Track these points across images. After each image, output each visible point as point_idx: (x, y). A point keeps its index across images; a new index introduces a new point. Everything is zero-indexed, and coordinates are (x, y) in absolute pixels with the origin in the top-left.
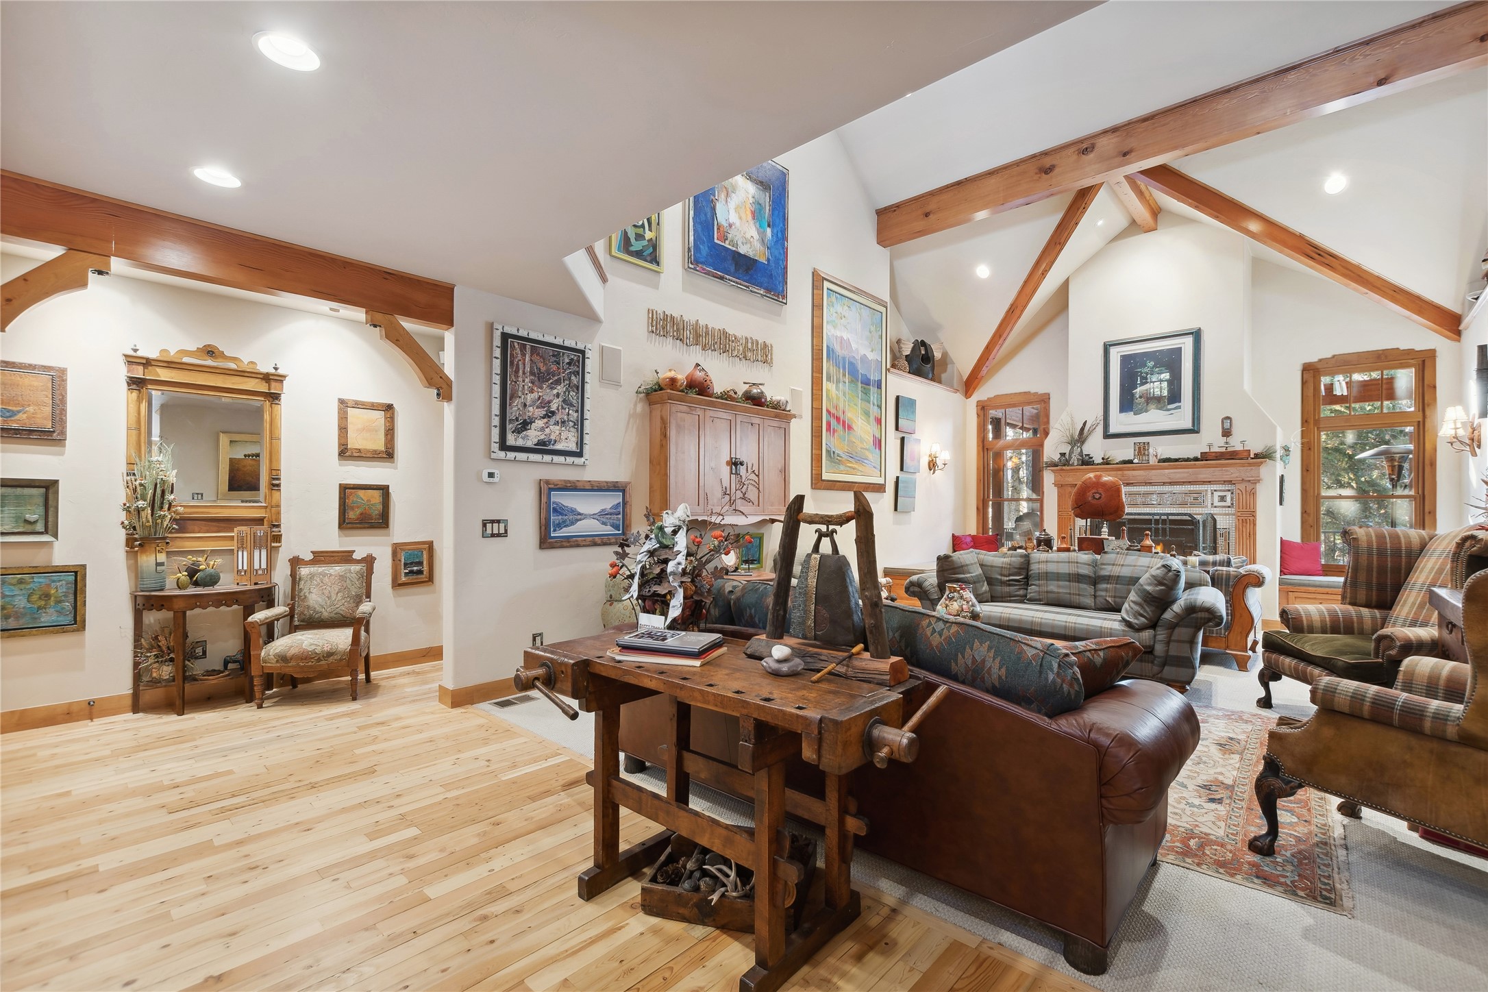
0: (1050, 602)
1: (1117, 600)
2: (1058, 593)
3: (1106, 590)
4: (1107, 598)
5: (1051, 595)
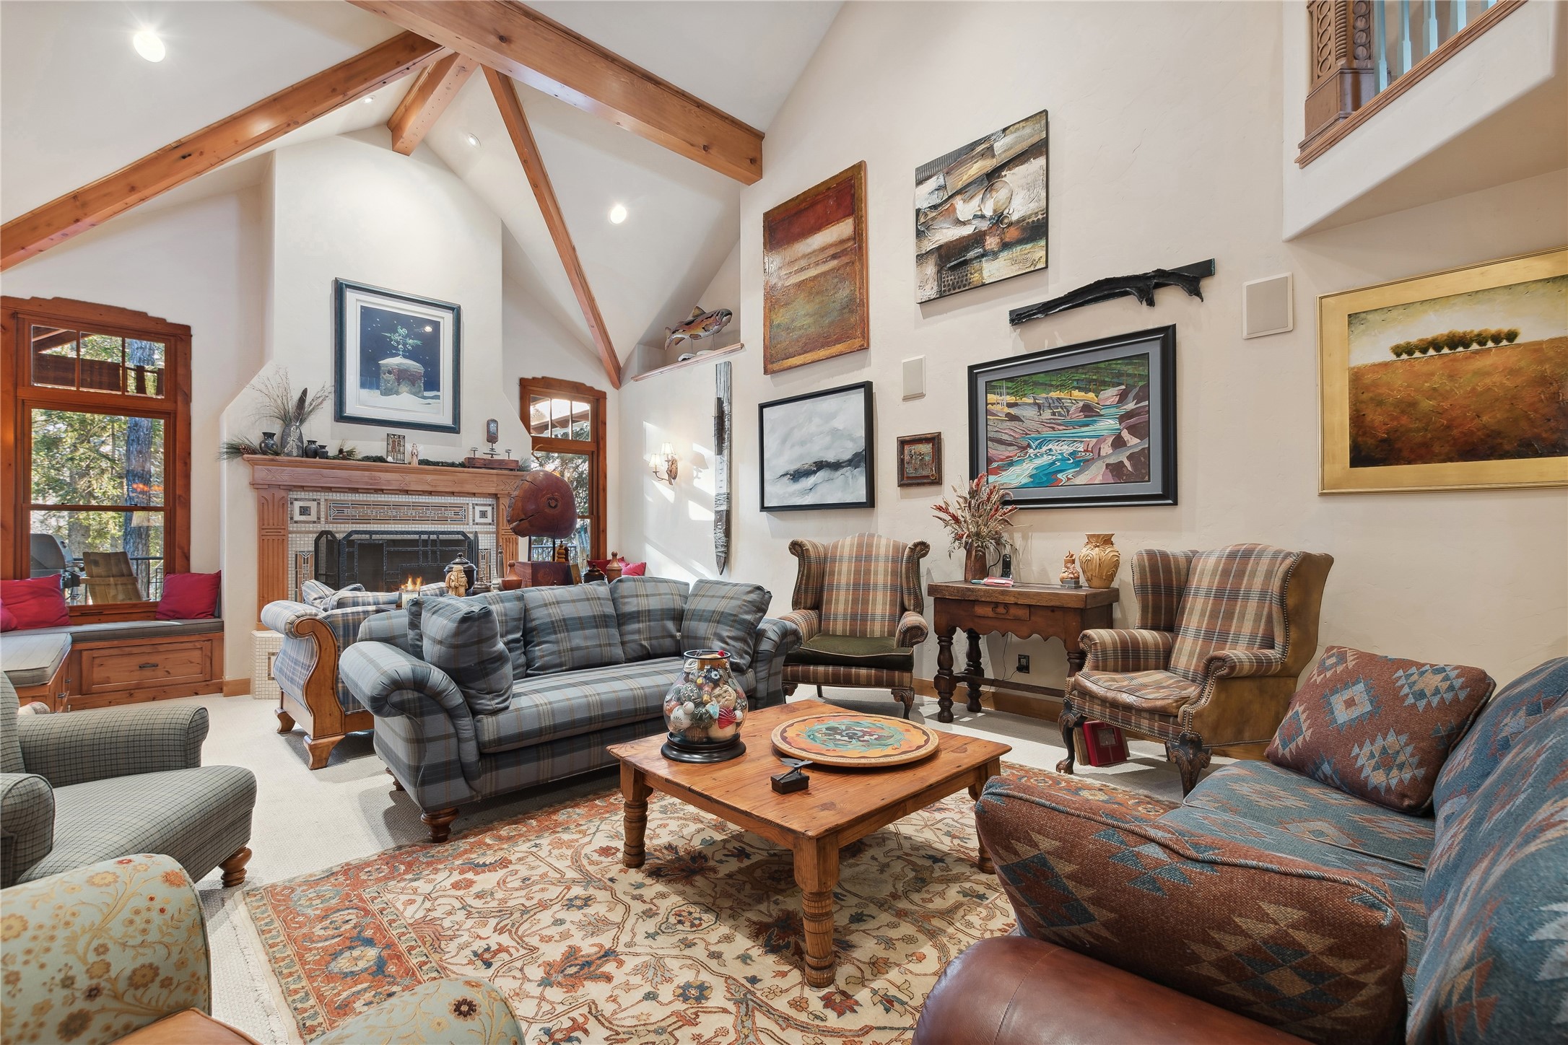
0: (576, 665)
1: (654, 642)
2: (587, 647)
3: (639, 632)
4: (643, 642)
5: (577, 654)
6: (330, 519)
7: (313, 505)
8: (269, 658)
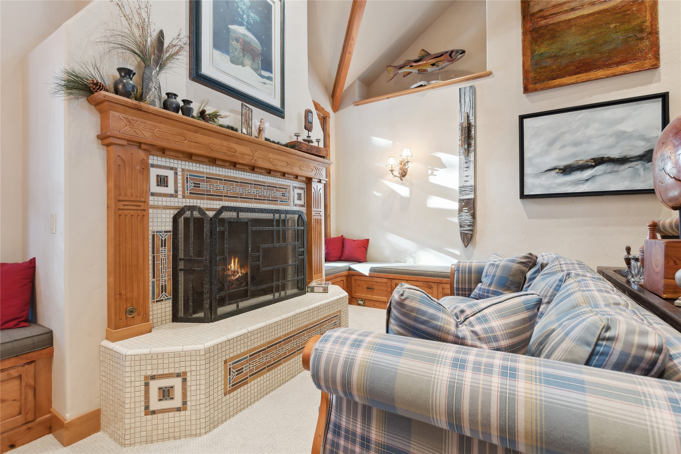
6: (187, 193)
7: (170, 174)
8: (147, 385)
